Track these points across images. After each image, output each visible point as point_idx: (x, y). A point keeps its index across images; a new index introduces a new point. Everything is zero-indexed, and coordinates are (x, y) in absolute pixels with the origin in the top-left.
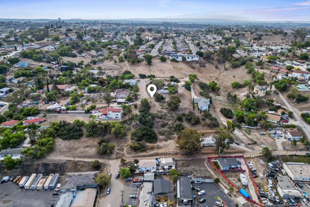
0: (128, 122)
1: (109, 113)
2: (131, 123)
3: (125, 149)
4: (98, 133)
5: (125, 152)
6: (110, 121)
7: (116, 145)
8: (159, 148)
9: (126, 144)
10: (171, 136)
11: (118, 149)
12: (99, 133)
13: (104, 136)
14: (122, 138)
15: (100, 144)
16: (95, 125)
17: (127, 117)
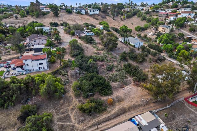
0: (63, 72)
1: (26, 63)
2: (67, 72)
3: (72, 116)
4: (14, 98)
5: (73, 121)
6: (32, 75)
7: (53, 111)
8: (120, 100)
9: (71, 107)
10: (125, 81)
11: (60, 120)
12: (16, 97)
13: (26, 101)
14: (60, 98)
15: (23, 118)
16: (5, 85)
17: (58, 66)
